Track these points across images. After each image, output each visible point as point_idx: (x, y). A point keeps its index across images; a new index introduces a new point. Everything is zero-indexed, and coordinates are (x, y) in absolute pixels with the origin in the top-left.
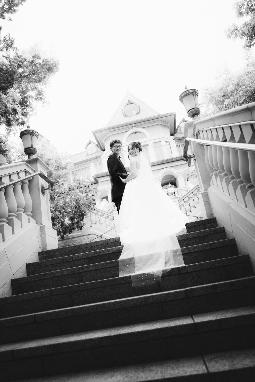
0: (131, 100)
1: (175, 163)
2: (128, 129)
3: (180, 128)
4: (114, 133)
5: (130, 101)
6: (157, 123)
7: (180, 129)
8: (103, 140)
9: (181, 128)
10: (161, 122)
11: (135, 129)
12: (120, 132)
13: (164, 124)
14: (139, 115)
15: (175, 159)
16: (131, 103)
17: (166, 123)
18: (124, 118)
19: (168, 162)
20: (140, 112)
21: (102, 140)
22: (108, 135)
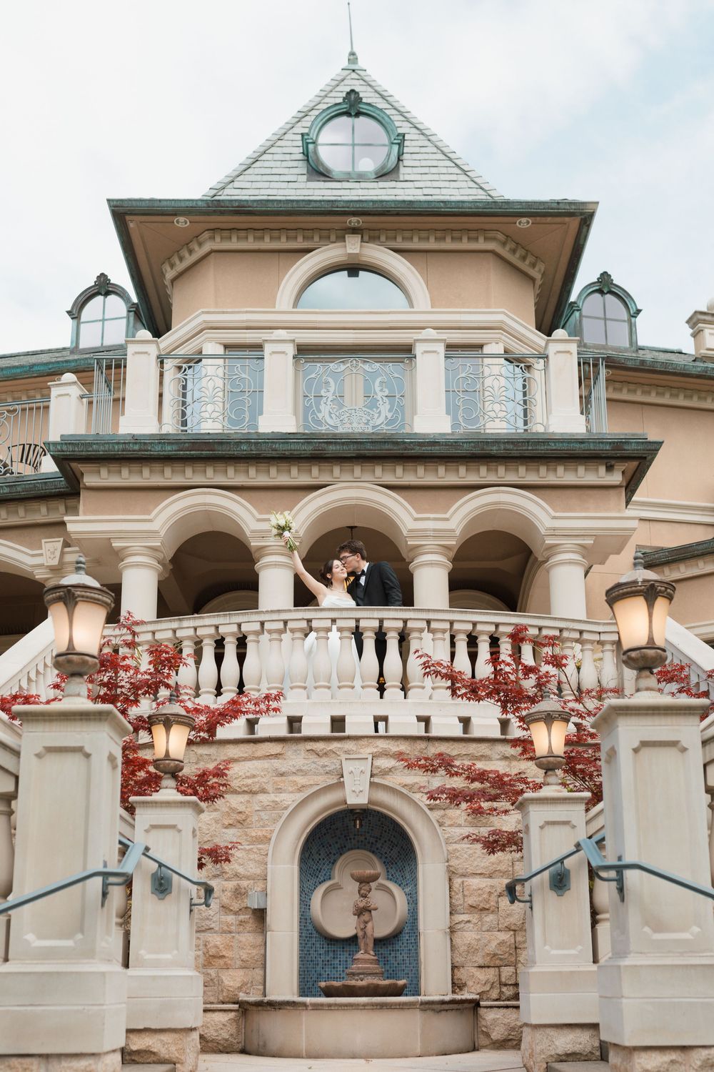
0: (361, 95)
1: (555, 470)
2: (316, 238)
3: (581, 316)
4: (234, 244)
5: (359, 100)
6: (481, 245)
7: (580, 321)
8: (170, 274)
9: (584, 320)
10: (504, 244)
11: (353, 247)
12: (267, 244)
13: (514, 259)
14: (393, 184)
15: (559, 446)
16: (363, 108)
17: (529, 255)
18: (308, 180)
19: (515, 453)
20: (396, 168)
21: (163, 275)
22: (200, 244)
